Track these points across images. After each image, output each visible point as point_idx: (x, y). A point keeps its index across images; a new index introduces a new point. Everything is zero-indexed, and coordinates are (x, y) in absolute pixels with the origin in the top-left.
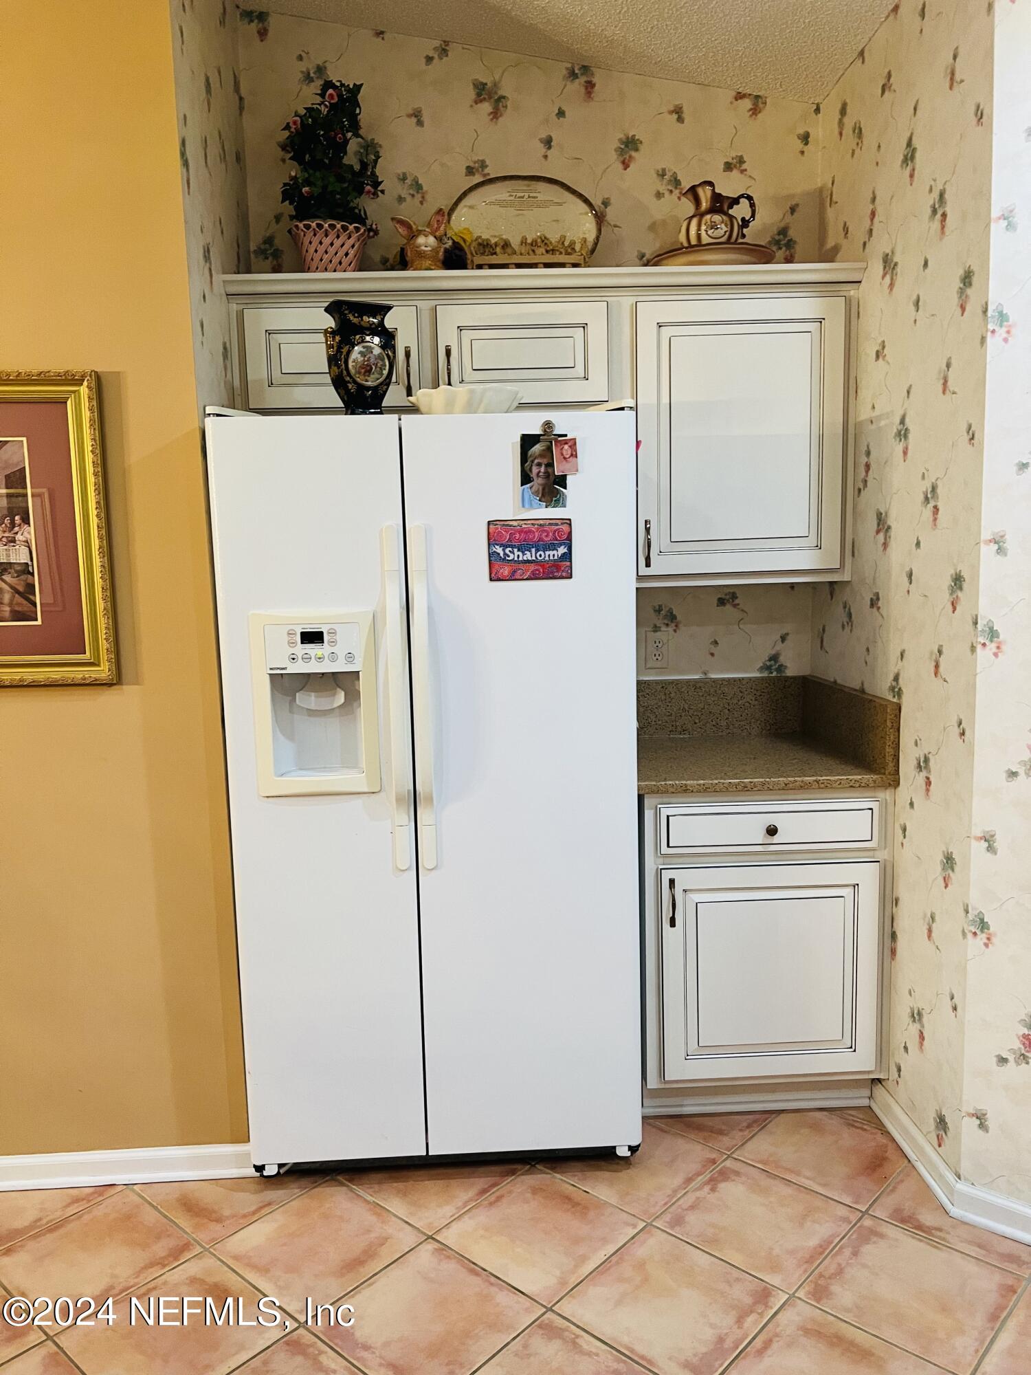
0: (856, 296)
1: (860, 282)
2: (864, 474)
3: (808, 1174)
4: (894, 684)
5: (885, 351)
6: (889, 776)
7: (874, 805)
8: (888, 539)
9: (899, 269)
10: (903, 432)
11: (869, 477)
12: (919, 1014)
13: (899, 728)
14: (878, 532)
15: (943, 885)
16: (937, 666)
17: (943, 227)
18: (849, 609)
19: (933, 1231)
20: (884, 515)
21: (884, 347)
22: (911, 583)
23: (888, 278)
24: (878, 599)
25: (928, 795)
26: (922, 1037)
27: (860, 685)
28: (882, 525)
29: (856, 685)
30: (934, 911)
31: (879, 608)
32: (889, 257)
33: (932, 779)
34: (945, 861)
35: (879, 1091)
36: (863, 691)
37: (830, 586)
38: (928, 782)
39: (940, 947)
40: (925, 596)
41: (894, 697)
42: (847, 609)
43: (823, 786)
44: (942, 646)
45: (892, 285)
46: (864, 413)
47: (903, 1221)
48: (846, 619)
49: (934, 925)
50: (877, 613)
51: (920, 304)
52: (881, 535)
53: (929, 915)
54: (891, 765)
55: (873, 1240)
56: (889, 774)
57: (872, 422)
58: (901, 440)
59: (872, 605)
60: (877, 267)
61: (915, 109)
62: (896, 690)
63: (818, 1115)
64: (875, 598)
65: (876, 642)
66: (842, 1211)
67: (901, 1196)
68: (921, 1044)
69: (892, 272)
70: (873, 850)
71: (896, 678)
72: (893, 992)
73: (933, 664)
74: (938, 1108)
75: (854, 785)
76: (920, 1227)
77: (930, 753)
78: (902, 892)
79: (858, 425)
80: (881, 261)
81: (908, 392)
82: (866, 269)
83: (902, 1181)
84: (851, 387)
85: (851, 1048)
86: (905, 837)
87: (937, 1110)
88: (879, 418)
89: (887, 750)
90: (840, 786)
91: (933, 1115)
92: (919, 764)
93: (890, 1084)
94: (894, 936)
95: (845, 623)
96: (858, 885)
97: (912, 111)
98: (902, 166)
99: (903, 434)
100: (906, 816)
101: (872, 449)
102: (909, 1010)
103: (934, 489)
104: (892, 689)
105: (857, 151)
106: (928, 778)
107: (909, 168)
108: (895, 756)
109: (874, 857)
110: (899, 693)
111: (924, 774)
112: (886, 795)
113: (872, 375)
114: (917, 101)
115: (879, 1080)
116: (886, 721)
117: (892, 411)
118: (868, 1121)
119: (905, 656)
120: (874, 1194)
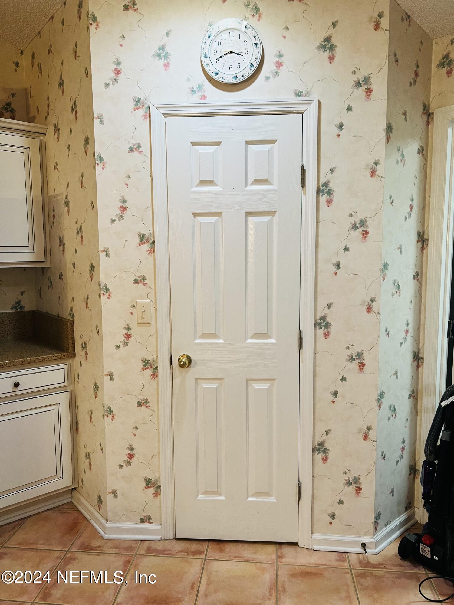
0: (44, 140)
1: (45, 134)
2: (53, 219)
3: (42, 542)
4: (71, 312)
5: (58, 166)
6: (70, 353)
7: (65, 367)
8: (64, 249)
9: (61, 131)
10: (67, 202)
11: (55, 221)
12: (89, 455)
13: (74, 331)
14: (60, 245)
15: (95, 397)
16: (87, 304)
17: (76, 117)
18: (51, 279)
19: (97, 548)
20: (62, 238)
21: (57, 165)
22: (74, 268)
23: (56, 134)
24: (62, 275)
25: (86, 359)
26: (90, 465)
27: (57, 313)
28: (62, 243)
29: (56, 314)
30: (92, 409)
31: (62, 279)
32: (56, 125)
33: (88, 352)
34: (95, 387)
35: (75, 493)
36: (58, 316)
37: (42, 269)
38: (86, 354)
39: (95, 424)
40: (81, 274)
41: (71, 318)
42: (50, 280)
43: (40, 360)
44: (88, 295)
45: (58, 138)
46: (51, 193)
47: (85, 549)
48: (49, 284)
49: (92, 415)
50: (62, 281)
51: (70, 148)
52: (61, 247)
53: (90, 411)
54: (71, 348)
55: (71, 562)
56: (71, 352)
57: (54, 197)
58: (66, 206)
59: (60, 278)
60: (51, 129)
61: (62, 64)
62: (72, 315)
63: (47, 513)
64: (61, 274)
65: (62, 294)
66: (57, 554)
67: (84, 538)
68: (90, 468)
69: (58, 132)
70: (66, 386)
71: (71, 310)
72: (78, 448)
73: (85, 303)
74: (98, 494)
75: (55, 359)
76: (92, 549)
77: (86, 341)
78: (79, 403)
79: (49, 197)
80: (53, 127)
81: (68, 185)
82: (47, 129)
83: (84, 531)
84: (44, 180)
85: (61, 477)
86: (79, 379)
87: (98, 495)
88: (57, 195)
89: (69, 342)
90: (48, 360)
91: (96, 497)
92: (82, 346)
93: (79, 489)
94: (77, 423)
95: (49, 286)
96: (59, 403)
97: (61, 64)
98: (58, 87)
99: (67, 203)
100: (79, 370)
101: (55, 209)
102: (85, 454)
103: (81, 227)
104: (70, 314)
105: (40, 76)
106: (86, 352)
107: (62, 88)
108: (73, 344)
109: (66, 390)
110: (73, 316)
111: (85, 350)
112: (70, 361)
113: (53, 176)
114: (63, 61)
115: (75, 488)
116: (68, 329)
117: (62, 193)
118: (70, 508)
119: (75, 299)
120: (72, 541)
